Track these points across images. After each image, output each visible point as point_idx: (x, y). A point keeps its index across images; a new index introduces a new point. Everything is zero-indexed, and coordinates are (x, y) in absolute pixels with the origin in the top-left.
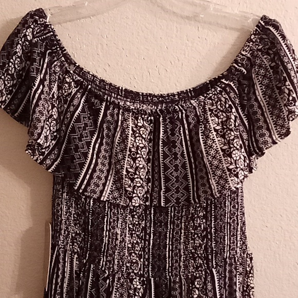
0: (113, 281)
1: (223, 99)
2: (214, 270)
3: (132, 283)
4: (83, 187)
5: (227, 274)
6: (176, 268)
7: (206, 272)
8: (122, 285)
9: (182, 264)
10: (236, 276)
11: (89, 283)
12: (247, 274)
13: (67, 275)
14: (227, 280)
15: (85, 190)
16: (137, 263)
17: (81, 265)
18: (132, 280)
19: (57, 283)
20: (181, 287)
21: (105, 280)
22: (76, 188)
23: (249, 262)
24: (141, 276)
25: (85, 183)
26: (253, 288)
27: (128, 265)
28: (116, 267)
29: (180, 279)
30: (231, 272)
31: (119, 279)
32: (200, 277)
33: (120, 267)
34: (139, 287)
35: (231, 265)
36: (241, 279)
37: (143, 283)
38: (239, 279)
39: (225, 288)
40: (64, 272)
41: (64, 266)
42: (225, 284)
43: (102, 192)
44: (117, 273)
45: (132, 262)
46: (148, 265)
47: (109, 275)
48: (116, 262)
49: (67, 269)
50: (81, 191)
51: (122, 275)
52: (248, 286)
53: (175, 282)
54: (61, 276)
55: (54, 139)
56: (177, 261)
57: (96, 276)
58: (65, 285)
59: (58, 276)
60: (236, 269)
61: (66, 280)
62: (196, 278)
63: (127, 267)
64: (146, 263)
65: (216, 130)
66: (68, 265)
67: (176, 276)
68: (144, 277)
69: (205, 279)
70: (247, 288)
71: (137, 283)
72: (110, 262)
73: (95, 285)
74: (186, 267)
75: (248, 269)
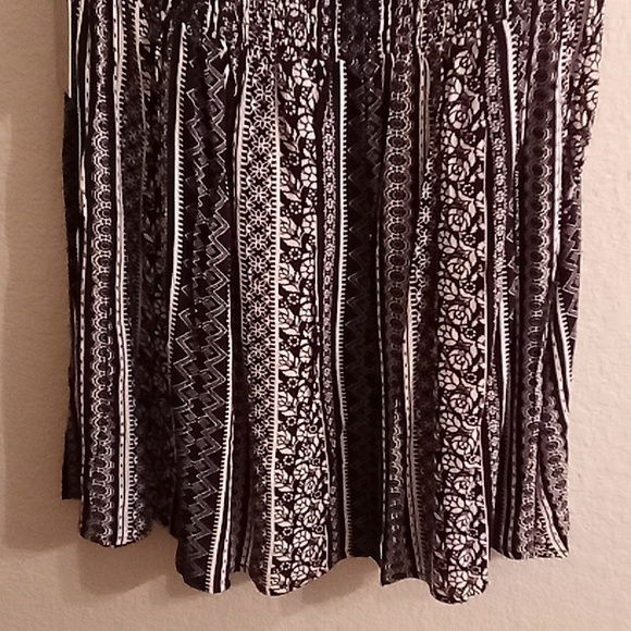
0: (241, 70)
2: (506, 24)
3: (289, 73)
5: (536, 44)
6: (404, 30)
7: (485, 32)
8: (264, 81)
9: (420, 16)
10: (558, 47)
11: (180, 72)
12: (586, 44)
13: (120, 58)
14: (534, 57)
16: (301, 19)
17: (155, 27)
18: (288, 67)
19: (95, 78)
20: (415, 80)
21: (220, 65)
23: (593, 11)
24: (314, 55)
26: (595, 82)
27: (279, 25)
28: (246, 32)
29: (415, 58)
30: (545, 37)
31: (256, 63)
32: (468, 46)
33: (258, 31)
34: (308, 83)
35: (547, 17)
36: (569, 57)
37: (317, 75)
38: (564, 57)
39: (527, 78)
40: (110, 51)
41: (109, 34)
42: (529, 68)
44: (250, 46)
45: (288, 18)
46: (332, 24)
47: (229, 52)
48: (247, 19)
49: (119, 42)
51: (265, 53)
52: (584, 77)
53: (400, 68)
54: (103, 64)
56: (406, 11)
57: (196, 53)
58: (117, 85)
59: (95, 60)
60: (559, 26)
61: (119, 71)
62: (457, 49)
63: (276, 30)
64: (327, 19)
66: (119, 29)
67: (404, 50)
68: (319, 57)
69: (483, 50)
70: (582, 81)
71: (301, 74)
72: (231, 17)
73: (196, 78)
74: (432, 24)
75: (590, 32)
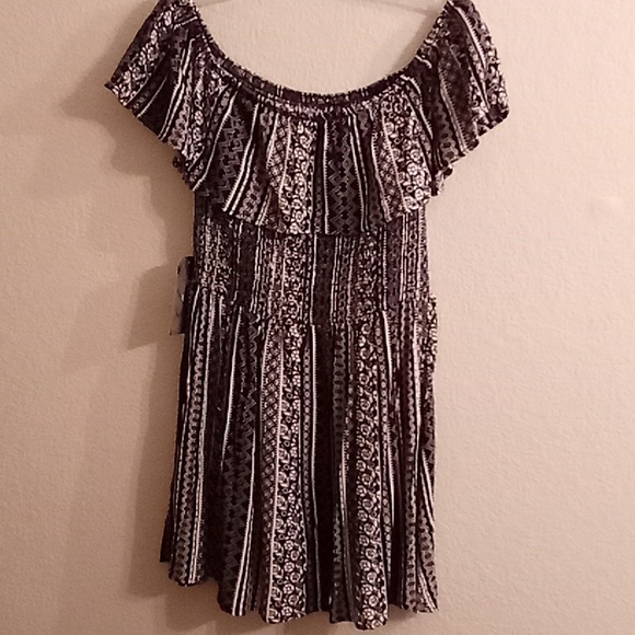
0: (266, 328)
1: (401, 100)
2: (384, 313)
3: (288, 331)
4: (234, 208)
5: (403, 322)
6: (341, 313)
7: (375, 315)
8: (277, 333)
9: (348, 307)
10: (413, 324)
11: (237, 328)
12: (428, 324)
13: (211, 321)
14: (402, 329)
15: (237, 212)
16: (295, 306)
17: (228, 308)
18: (288, 327)
19: (199, 330)
20: (346, 336)
21: (256, 325)
22: (225, 210)
23: (430, 308)
24: (301, 322)
25: (237, 202)
26: (435, 342)
27: (285, 308)
28: (269, 311)
29: (346, 326)
30: (407, 319)
31: (273, 325)
32: (368, 322)
33: (275, 311)
34: (297, 335)
35: (407, 310)
36: (420, 329)
37: (301, 331)
38: (416, 329)
39: (399, 338)
40: (207, 318)
41: (207, 311)
42: (400, 333)
43: (256, 215)
44: (271, 317)
45: (289, 305)
46: (309, 309)
47: (261, 320)
48: (270, 305)
49: (212, 314)
50: (231, 213)
51: (278, 321)
52: (429, 339)
53: (340, 330)
54: (204, 323)
55: (199, 151)
56: (342, 304)
57: (245, 320)
58: (209, 334)
59: (200, 322)
60: (413, 315)
61: (210, 327)
62: (363, 322)
63: (283, 311)
64: (307, 307)
65: (391, 139)
66: (212, 308)
67: (341, 321)
68: (303, 323)
69: (374, 323)
70: (428, 341)
71: (294, 331)
72: (262, 304)
73: (244, 330)
74: (353, 311)
75: (430, 318)
